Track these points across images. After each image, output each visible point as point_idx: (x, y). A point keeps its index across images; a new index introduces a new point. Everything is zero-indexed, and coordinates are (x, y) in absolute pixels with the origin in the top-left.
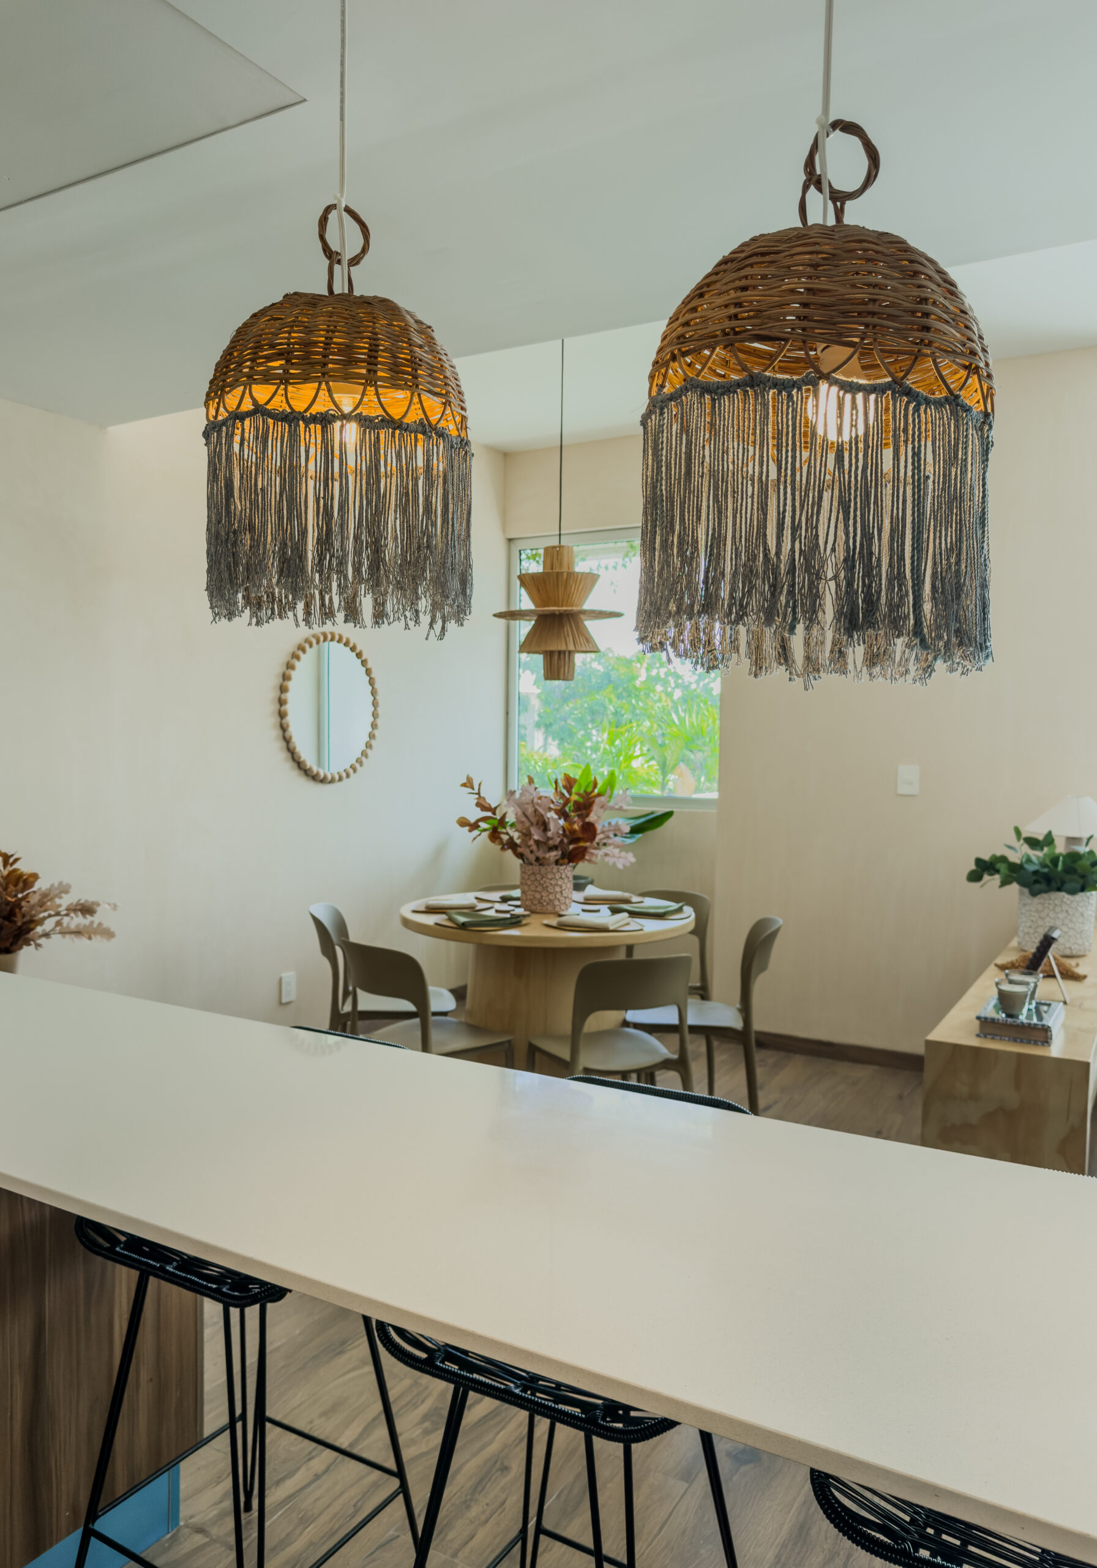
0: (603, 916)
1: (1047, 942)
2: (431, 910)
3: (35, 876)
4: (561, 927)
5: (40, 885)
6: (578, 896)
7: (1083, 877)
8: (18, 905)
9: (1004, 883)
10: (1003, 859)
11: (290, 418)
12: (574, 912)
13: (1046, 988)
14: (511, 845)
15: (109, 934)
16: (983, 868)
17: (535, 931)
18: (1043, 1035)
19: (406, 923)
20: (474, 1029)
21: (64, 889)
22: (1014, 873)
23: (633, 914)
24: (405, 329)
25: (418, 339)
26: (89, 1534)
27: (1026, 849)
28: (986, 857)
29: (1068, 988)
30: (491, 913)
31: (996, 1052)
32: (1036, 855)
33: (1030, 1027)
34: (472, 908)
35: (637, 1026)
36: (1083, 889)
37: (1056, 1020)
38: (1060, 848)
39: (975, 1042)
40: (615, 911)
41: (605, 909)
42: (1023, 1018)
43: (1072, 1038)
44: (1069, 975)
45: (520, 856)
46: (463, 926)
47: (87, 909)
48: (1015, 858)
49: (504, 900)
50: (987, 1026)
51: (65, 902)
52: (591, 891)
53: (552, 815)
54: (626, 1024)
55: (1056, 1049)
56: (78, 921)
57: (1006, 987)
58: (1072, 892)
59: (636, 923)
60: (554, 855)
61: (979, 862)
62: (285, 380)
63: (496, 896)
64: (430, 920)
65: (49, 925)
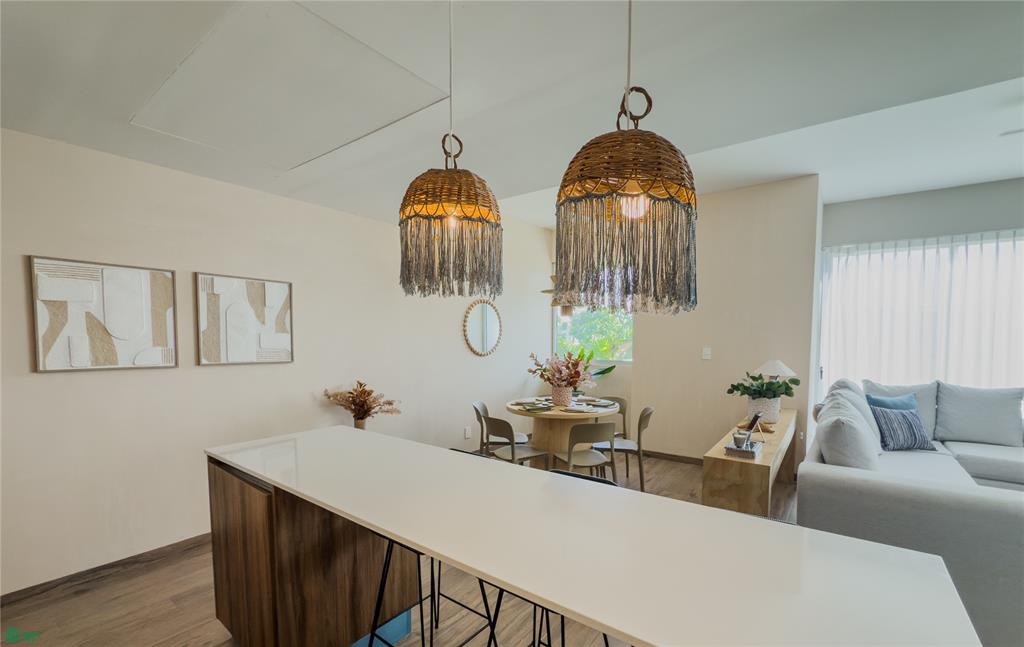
0: (584, 407)
1: (756, 418)
2: (518, 404)
3: (372, 391)
4: (566, 411)
5: (374, 395)
6: (575, 399)
7: (774, 392)
8: (365, 402)
9: (742, 394)
10: (742, 385)
11: (428, 217)
12: (573, 404)
13: (754, 436)
14: (549, 379)
15: (399, 412)
16: (734, 388)
17: (555, 412)
18: (751, 455)
19: (508, 409)
20: (534, 449)
21: (382, 396)
22: (746, 390)
23: (594, 406)
24: (473, 182)
25: (478, 185)
26: (373, 635)
27: (751, 380)
28: (736, 384)
29: (765, 436)
30: (541, 405)
31: (732, 462)
32: (754, 383)
33: (747, 452)
34: (534, 404)
35: (596, 449)
36: (774, 397)
37: (758, 450)
38: (766, 380)
39: (724, 457)
40: (588, 405)
41: (584, 404)
42: (744, 447)
43: (764, 457)
44: (766, 430)
45: (552, 384)
46: (528, 410)
47: (390, 403)
48: (747, 384)
49: (547, 400)
50: (729, 451)
51: (382, 400)
52: (580, 397)
53: (564, 368)
54: (592, 448)
55: (758, 461)
56: (387, 407)
57: (737, 436)
58: (769, 398)
59: (596, 409)
60: (564, 383)
61: (732, 386)
62: (426, 203)
63: (543, 399)
64: (516, 408)
65: (377, 409)
